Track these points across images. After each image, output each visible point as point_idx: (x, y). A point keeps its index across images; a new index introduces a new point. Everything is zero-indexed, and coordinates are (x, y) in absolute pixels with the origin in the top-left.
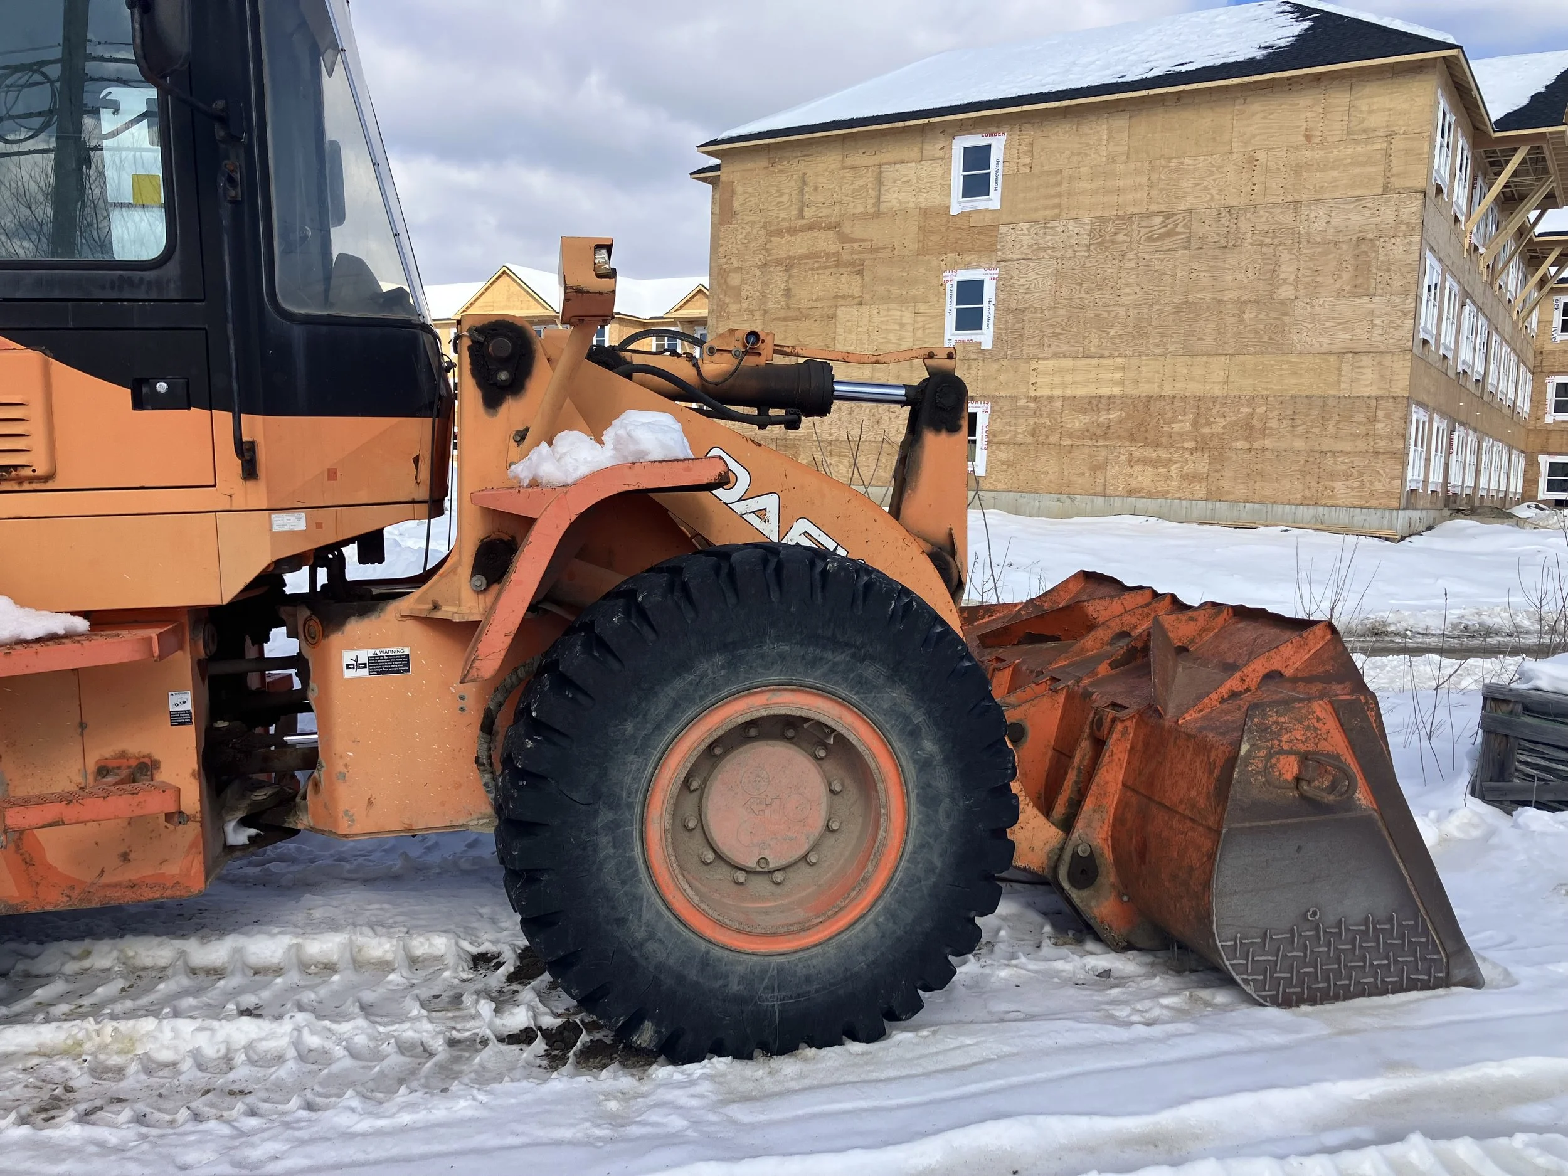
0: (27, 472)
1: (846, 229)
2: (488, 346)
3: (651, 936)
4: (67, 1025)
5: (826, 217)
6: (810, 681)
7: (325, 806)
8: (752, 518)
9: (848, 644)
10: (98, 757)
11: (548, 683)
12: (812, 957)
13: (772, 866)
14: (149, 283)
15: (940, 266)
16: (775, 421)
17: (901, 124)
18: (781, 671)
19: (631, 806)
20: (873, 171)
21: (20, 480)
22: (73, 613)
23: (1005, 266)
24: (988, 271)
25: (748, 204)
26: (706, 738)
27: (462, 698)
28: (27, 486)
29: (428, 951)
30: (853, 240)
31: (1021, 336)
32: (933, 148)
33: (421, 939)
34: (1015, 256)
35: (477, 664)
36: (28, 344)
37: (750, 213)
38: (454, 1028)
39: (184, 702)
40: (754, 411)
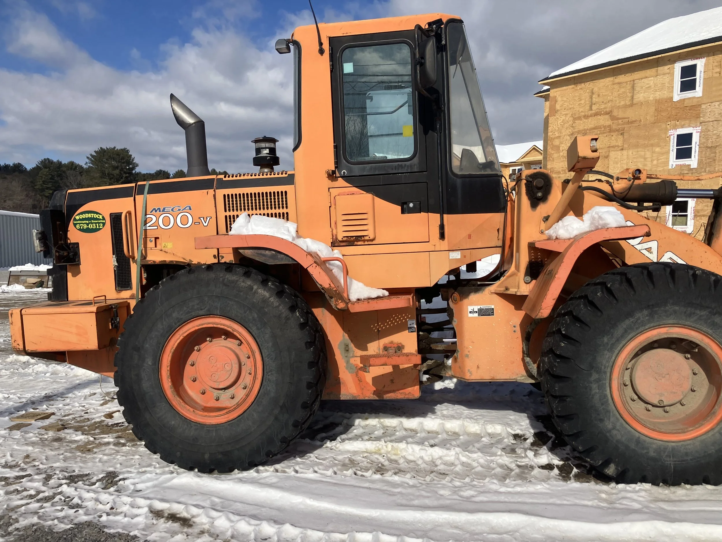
0: (367, 238)
1: (615, 113)
2: (534, 182)
3: (614, 428)
4: (375, 442)
5: (605, 108)
6: (688, 323)
7: (460, 367)
8: (644, 252)
9: (708, 307)
10: (384, 343)
11: (568, 320)
12: (688, 445)
13: (665, 404)
14: (408, 166)
15: (667, 128)
16: (647, 208)
17: (646, 59)
18: (674, 318)
19: (605, 373)
20: (630, 84)
21: (364, 241)
22: (383, 289)
23: (705, 125)
24: (695, 128)
25: (564, 106)
26: (638, 346)
27: (514, 327)
28: (366, 243)
29: (493, 431)
30: (618, 119)
31: (715, 160)
32: (665, 69)
33: (491, 426)
34: (711, 120)
35: (541, 311)
36: (368, 191)
37: (565, 110)
38: (517, 461)
39: (413, 324)
40: (636, 204)
